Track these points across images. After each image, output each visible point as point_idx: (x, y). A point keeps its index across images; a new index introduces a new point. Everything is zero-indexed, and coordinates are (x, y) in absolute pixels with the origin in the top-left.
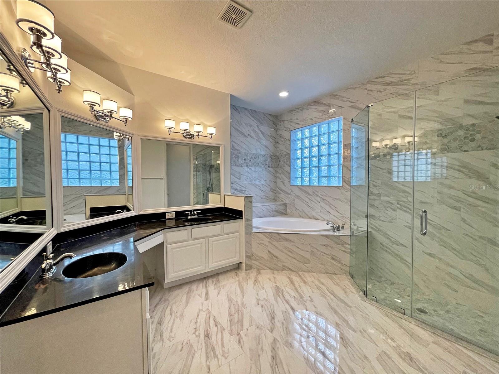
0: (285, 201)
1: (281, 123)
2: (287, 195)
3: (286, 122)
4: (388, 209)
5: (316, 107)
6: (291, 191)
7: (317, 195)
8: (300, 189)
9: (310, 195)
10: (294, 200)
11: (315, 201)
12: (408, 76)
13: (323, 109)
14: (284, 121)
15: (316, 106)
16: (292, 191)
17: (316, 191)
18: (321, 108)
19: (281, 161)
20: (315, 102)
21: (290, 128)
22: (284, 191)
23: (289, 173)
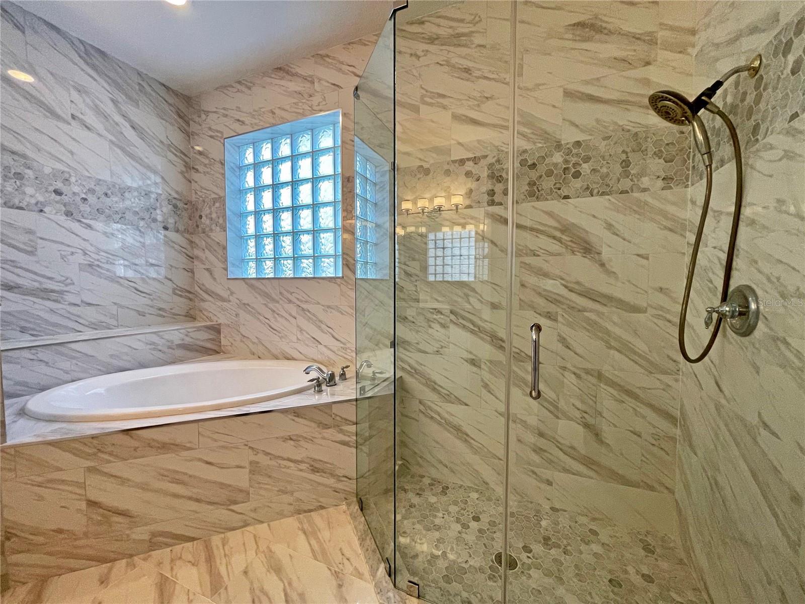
0: (215, 319)
1: (200, 117)
2: (219, 303)
3: (212, 116)
4: (433, 325)
5: (282, 82)
6: (229, 292)
7: (290, 301)
8: (252, 286)
9: (273, 300)
10: (237, 315)
11: (285, 314)
12: (468, 25)
13: (298, 89)
14: (207, 113)
15: (282, 78)
16: (232, 293)
17: (288, 291)
18: (293, 85)
19: (204, 218)
20: (280, 69)
21: (222, 133)
22: (213, 292)
23: (225, 248)
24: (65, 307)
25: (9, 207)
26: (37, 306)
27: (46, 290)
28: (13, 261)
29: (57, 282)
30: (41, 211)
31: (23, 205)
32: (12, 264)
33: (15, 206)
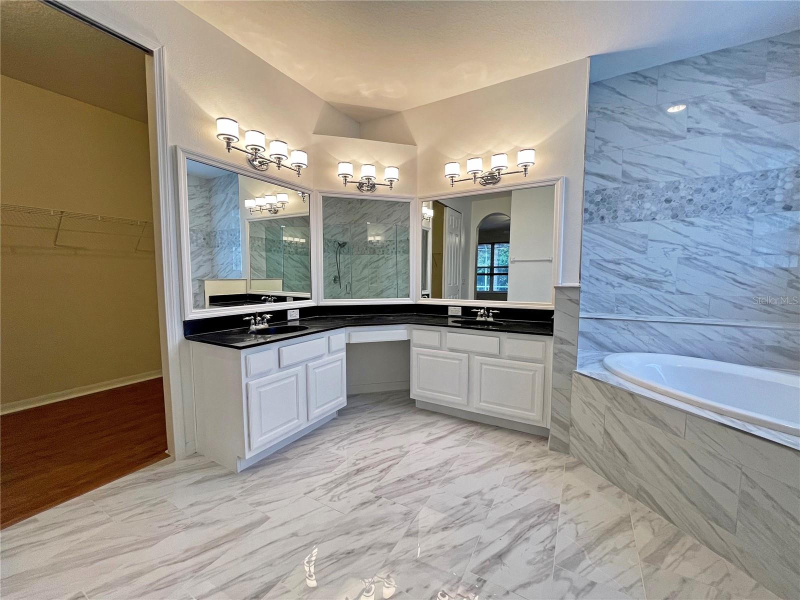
24: (662, 293)
25: (633, 221)
26: (642, 292)
27: (650, 280)
28: (631, 259)
29: (659, 274)
30: (654, 219)
31: (641, 218)
32: (630, 261)
33: (637, 220)
